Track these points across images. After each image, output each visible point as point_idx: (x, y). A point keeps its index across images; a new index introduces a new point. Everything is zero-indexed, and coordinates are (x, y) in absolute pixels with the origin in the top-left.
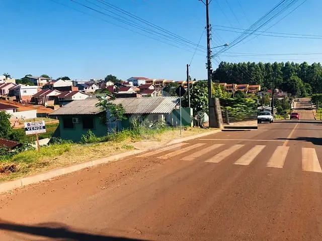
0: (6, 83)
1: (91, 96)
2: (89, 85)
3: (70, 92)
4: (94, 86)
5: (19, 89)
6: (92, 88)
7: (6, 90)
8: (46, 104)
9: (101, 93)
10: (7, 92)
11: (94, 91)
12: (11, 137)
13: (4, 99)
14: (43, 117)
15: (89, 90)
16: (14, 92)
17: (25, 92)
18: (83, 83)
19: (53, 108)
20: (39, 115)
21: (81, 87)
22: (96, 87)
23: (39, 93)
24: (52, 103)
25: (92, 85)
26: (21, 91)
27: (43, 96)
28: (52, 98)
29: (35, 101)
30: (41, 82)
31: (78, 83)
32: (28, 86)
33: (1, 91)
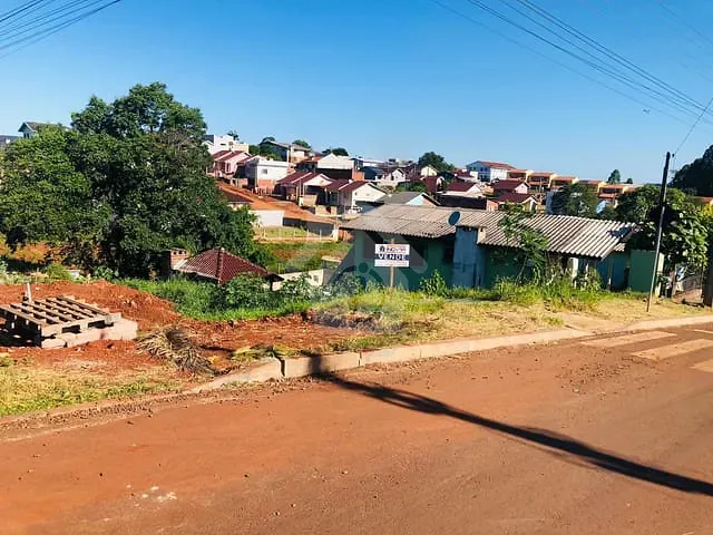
0: (233, 150)
1: (390, 196)
2: (386, 169)
3: (350, 181)
4: (396, 173)
5: (254, 165)
6: (392, 178)
7: (233, 164)
8: (301, 201)
9: (409, 190)
10: (233, 168)
11: (394, 184)
12: (253, 258)
13: (227, 181)
14: (295, 226)
15: (385, 181)
16: (246, 171)
17: (266, 171)
18: (373, 165)
19: (313, 210)
20: (287, 222)
21: (370, 174)
22: (399, 177)
23: (290, 178)
24: (311, 200)
25: (392, 170)
26: (259, 169)
27: (296, 184)
28: (313, 190)
29: (281, 192)
30: (294, 154)
31: (365, 165)
32: (272, 161)
33: (223, 165)
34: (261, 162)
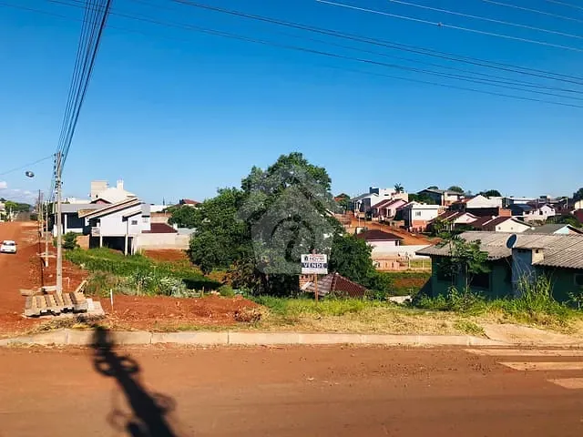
0: (394, 199)
1: (534, 228)
2: (533, 206)
3: (494, 217)
4: (544, 208)
5: (410, 208)
6: (541, 213)
7: (393, 210)
9: (558, 222)
10: (393, 213)
11: (544, 217)
13: (388, 223)
15: (535, 216)
16: (403, 214)
17: (419, 214)
18: (525, 202)
21: (517, 210)
22: (548, 212)
25: (541, 205)
26: (413, 212)
29: (431, 229)
30: (448, 198)
31: (515, 202)
32: (425, 206)
33: (384, 211)
34: (414, 207)
